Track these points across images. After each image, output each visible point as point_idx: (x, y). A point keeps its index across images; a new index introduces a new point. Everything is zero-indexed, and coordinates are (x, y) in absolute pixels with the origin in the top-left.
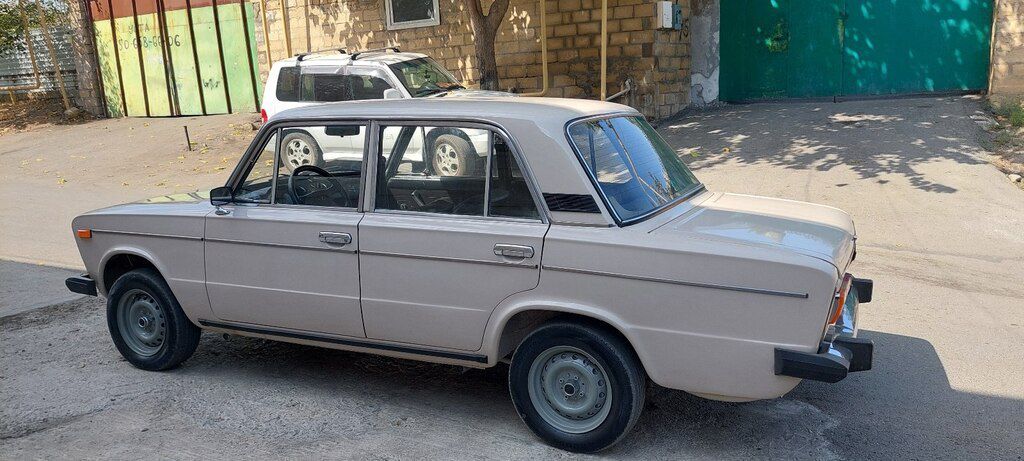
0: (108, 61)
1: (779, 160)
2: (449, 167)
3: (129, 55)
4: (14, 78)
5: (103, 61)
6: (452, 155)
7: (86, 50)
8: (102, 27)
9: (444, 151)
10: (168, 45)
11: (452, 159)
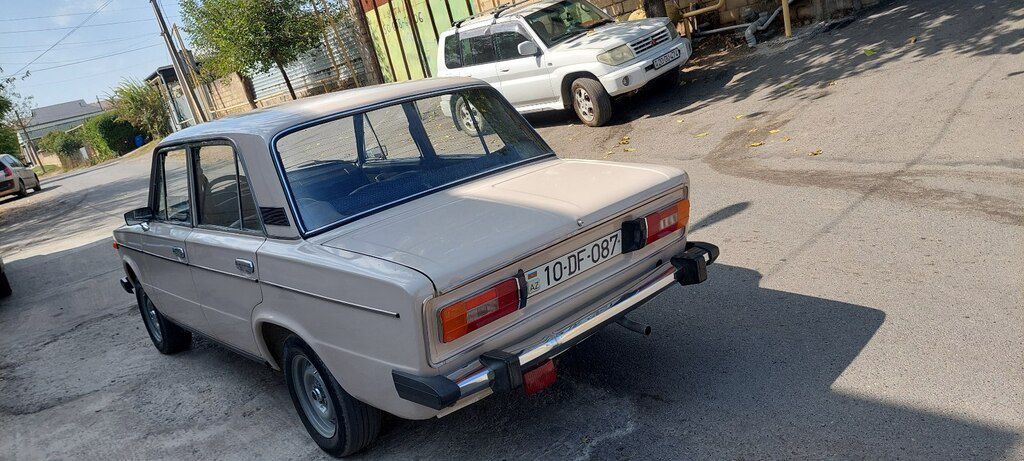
0: (379, 44)
1: (973, 44)
2: (587, 111)
3: (391, 36)
4: (328, 71)
5: (376, 43)
6: (587, 99)
7: (363, 39)
8: (371, 15)
9: (580, 95)
10: (415, 23)
11: (587, 102)
